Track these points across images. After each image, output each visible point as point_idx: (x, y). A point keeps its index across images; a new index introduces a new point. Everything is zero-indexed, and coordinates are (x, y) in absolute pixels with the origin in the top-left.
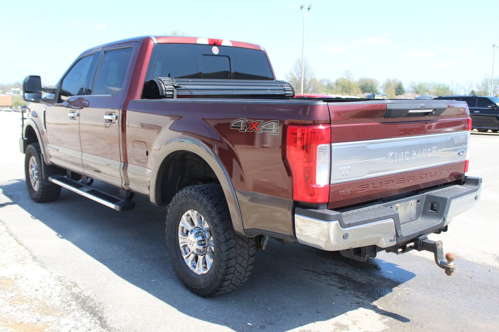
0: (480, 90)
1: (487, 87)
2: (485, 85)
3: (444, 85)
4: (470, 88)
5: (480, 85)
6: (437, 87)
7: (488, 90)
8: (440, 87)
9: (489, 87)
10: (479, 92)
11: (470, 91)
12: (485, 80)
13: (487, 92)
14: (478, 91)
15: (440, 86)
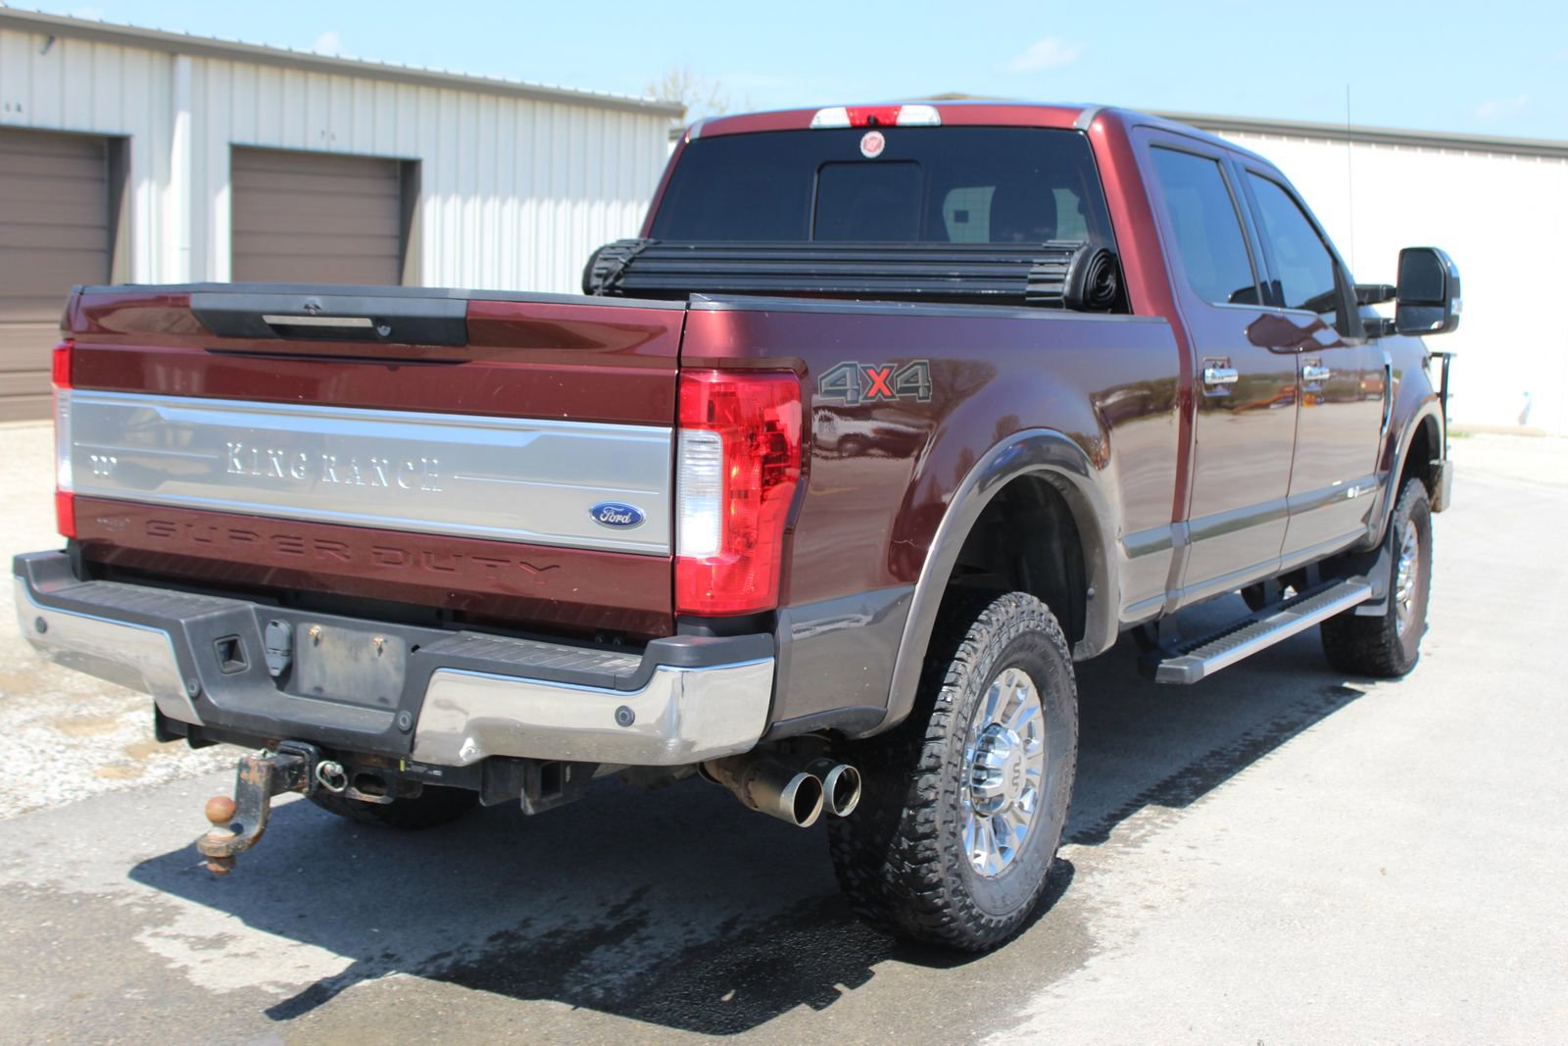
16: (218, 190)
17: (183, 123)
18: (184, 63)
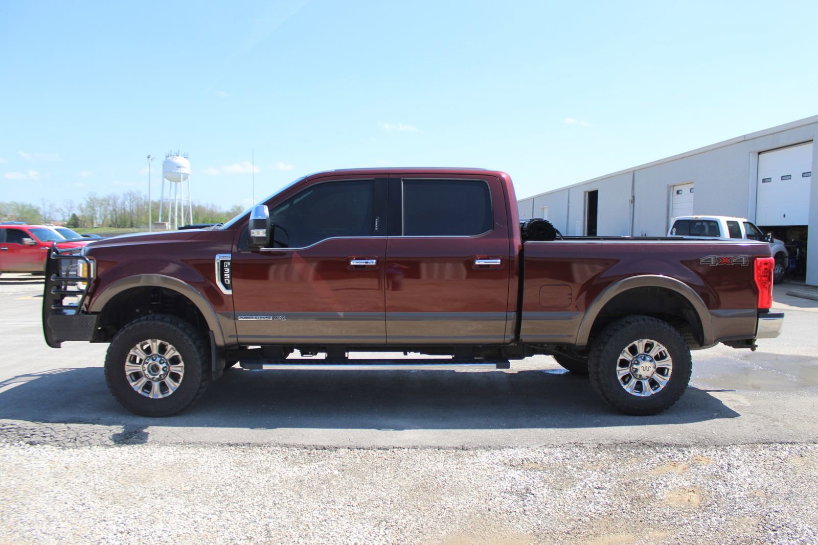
0: (84, 214)
1: (94, 210)
2: (91, 207)
3: (30, 206)
4: (69, 211)
5: (84, 206)
6: (20, 209)
7: (96, 214)
8: (25, 210)
9: (97, 209)
10: (83, 216)
11: (71, 215)
12: (91, 199)
13: (94, 216)
14: (81, 214)
15: (24, 206)
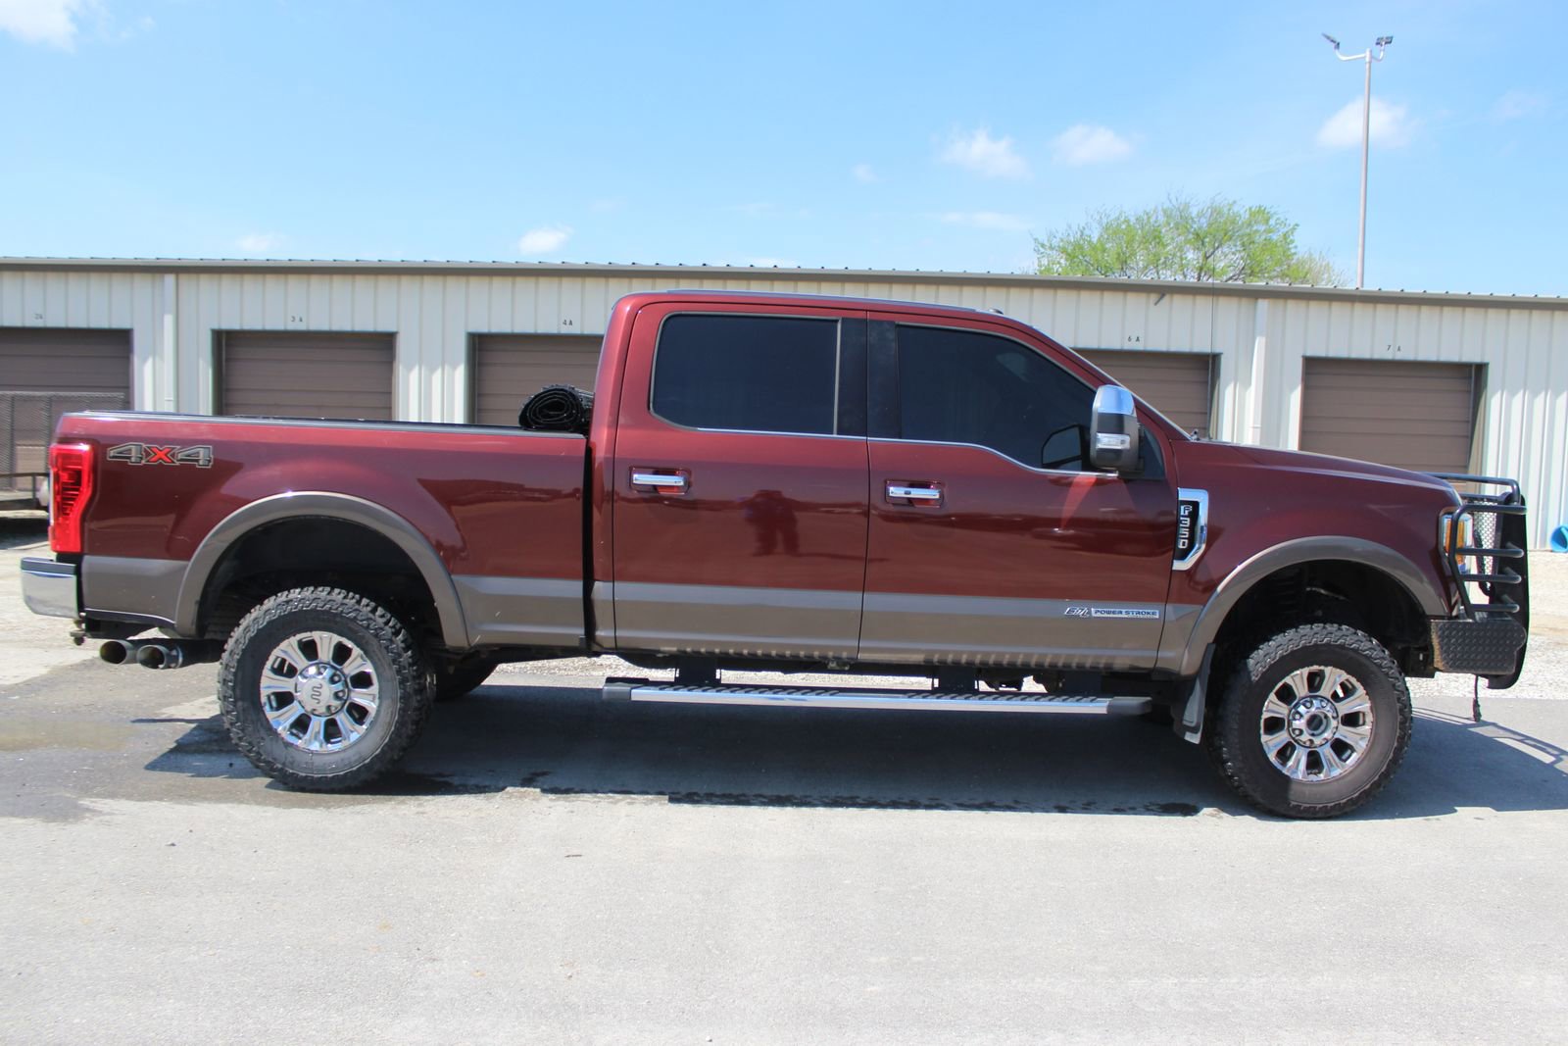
16: (1292, 390)
17: (1260, 344)
18: (1263, 305)
